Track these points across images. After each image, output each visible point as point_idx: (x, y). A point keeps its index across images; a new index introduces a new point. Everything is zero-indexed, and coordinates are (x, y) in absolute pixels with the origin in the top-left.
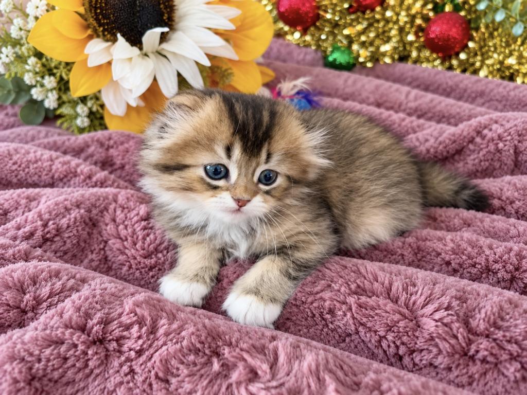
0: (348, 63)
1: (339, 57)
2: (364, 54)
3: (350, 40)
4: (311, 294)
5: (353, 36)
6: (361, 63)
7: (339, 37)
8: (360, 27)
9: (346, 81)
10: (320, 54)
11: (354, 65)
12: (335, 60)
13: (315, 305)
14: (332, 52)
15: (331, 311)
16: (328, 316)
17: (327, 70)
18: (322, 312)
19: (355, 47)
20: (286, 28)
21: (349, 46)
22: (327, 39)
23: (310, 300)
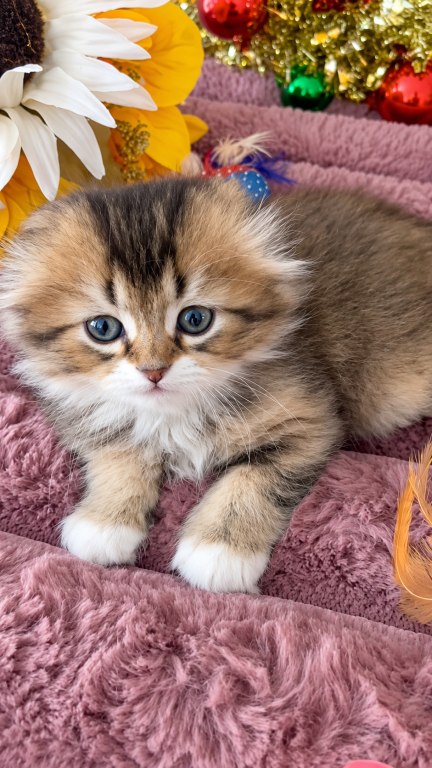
0: (322, 95)
1: (305, 86)
2: (345, 78)
3: (321, 55)
4: (314, 525)
5: (324, 46)
6: (343, 95)
7: (302, 51)
8: (335, 33)
9: (321, 128)
10: (271, 84)
11: (331, 97)
12: (298, 90)
13: (322, 543)
14: (293, 77)
15: (347, 553)
16: (344, 562)
17: (289, 109)
18: (333, 556)
19: (331, 66)
20: (214, 40)
21: (321, 65)
22: (282, 56)
23: (311, 538)
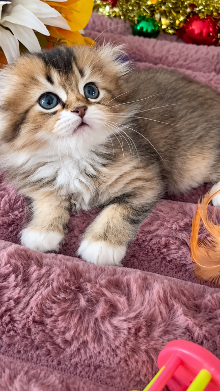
0: (154, 31)
1: (144, 26)
2: (165, 22)
3: (153, 10)
4: (149, 232)
5: (154, 6)
6: (164, 30)
7: (143, 8)
9: (154, 47)
10: (128, 24)
11: (158, 32)
12: (142, 28)
13: (154, 241)
14: (139, 22)
15: (166, 246)
16: (165, 250)
17: (137, 37)
19: (157, 16)
20: (98, 2)
21: (153, 14)
22: (133, 10)
23: (148, 238)
